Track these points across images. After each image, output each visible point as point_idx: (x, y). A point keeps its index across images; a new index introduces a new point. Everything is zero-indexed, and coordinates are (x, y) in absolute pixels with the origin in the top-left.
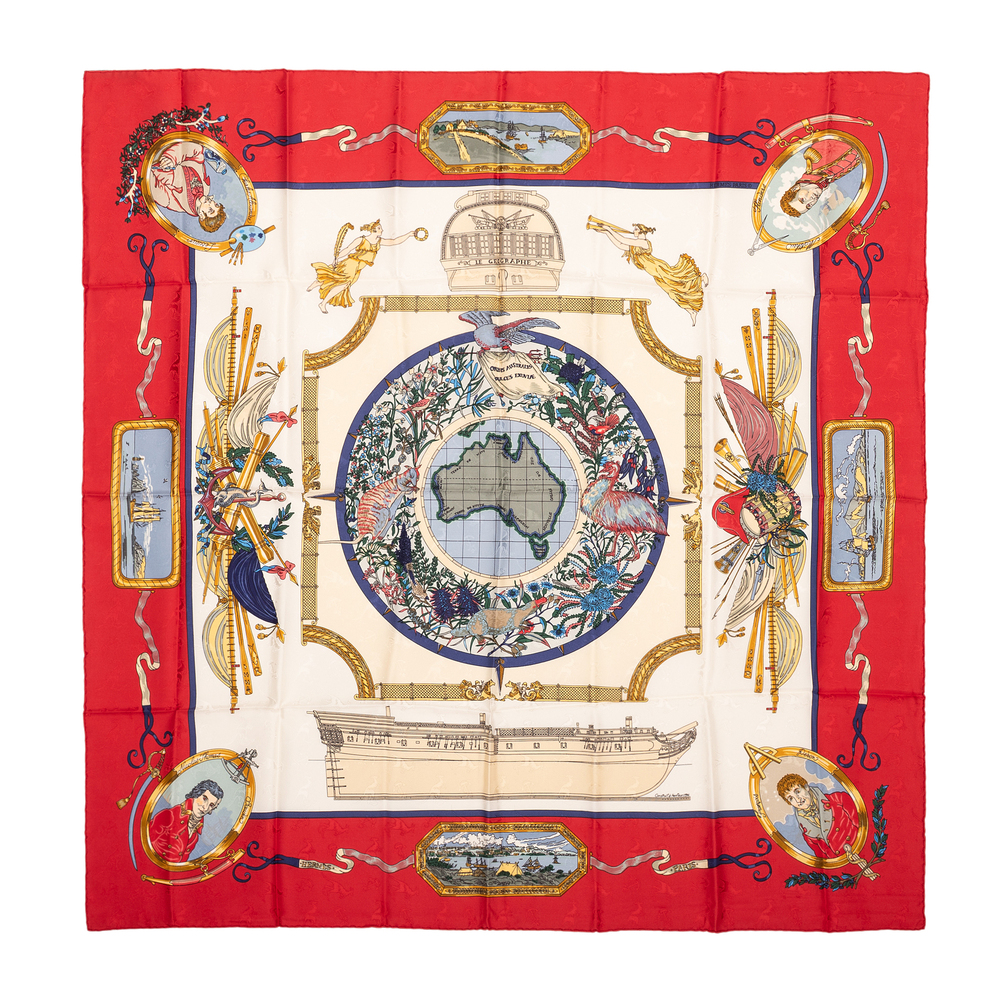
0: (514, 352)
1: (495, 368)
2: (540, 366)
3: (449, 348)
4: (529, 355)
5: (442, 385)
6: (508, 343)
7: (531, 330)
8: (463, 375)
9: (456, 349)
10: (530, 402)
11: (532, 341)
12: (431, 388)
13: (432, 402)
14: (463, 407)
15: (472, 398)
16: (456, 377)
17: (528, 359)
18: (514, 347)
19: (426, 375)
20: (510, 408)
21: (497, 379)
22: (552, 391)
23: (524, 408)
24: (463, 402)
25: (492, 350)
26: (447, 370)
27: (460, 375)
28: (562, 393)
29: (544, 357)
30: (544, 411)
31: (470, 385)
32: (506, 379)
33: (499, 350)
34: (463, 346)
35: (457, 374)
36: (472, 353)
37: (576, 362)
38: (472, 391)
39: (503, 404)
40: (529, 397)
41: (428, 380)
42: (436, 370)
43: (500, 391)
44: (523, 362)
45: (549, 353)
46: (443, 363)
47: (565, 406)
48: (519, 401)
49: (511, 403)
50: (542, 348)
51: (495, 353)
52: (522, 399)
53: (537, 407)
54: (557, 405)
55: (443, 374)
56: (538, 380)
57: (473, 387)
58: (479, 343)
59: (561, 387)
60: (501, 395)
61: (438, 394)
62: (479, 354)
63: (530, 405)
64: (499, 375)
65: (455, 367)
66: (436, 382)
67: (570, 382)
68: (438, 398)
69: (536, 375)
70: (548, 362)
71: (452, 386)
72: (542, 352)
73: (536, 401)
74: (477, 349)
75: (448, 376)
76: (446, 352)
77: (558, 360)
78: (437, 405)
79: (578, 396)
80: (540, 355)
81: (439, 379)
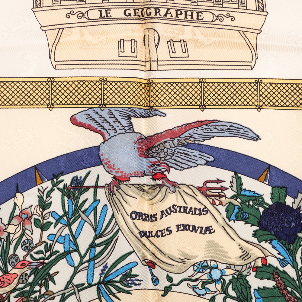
0: (175, 185)
1: (139, 215)
2: (222, 209)
3: (54, 177)
4: (203, 190)
5: (42, 248)
6: (163, 168)
7: (207, 142)
8: (80, 228)
9: (67, 179)
10: (205, 277)
11: (208, 163)
12: (21, 253)
13: (23, 278)
14: (81, 287)
15: (98, 271)
16: (66, 231)
17: (201, 197)
18: (174, 175)
19: (11, 229)
20: (167, 290)
21: (143, 234)
22: (245, 255)
23: (194, 288)
24: (81, 278)
25: (134, 180)
26: (51, 219)
27: (74, 227)
28: (264, 259)
29: (229, 193)
30: (232, 293)
31: (93, 246)
32: (161, 234)
33: (147, 180)
34: (81, 174)
35: (69, 225)
36: (96, 187)
37: (289, 201)
38: (96, 257)
39: (155, 281)
40: (203, 267)
41: (14, 238)
42: (29, 218)
43: (150, 257)
44: (192, 203)
45: (240, 184)
46: (44, 205)
47: (270, 284)
48: (185, 275)
49: (170, 279)
50: (226, 176)
51: (140, 187)
52: (190, 272)
53: (219, 286)
54: (255, 282)
55: (44, 227)
56: (219, 236)
57: (98, 250)
58: (109, 168)
59: (262, 249)
60: (151, 265)
61: (34, 264)
62: (110, 189)
63: (205, 283)
64: (146, 226)
65: (66, 214)
66: (30, 241)
67: (279, 239)
68: (35, 271)
69: (215, 227)
70: (238, 202)
71: (59, 248)
72: (227, 184)
73: (216, 274)
74: (106, 179)
75: (52, 230)
76: (48, 185)
77: (258, 198)
78: (32, 285)
79: (295, 266)
80: (223, 189)
81: (36, 235)
